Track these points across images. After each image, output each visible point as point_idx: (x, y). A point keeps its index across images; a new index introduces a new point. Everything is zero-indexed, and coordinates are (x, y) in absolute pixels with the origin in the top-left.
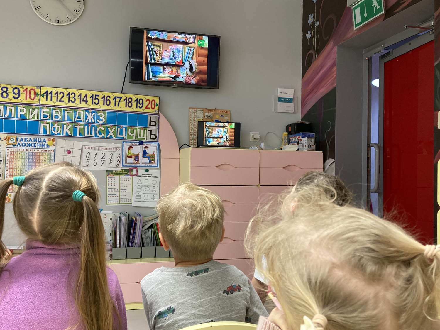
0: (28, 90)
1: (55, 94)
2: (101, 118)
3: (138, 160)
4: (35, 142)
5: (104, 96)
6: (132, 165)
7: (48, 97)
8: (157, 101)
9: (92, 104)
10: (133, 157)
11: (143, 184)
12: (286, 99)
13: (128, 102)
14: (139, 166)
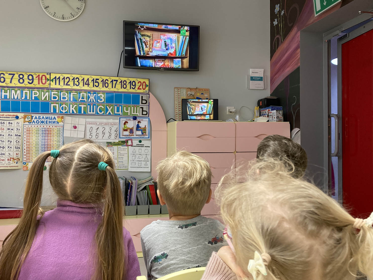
0: (40, 76)
1: (62, 79)
2: (101, 98)
3: (133, 133)
4: (47, 120)
5: (103, 80)
6: (127, 137)
7: (57, 81)
8: (147, 83)
9: (94, 86)
10: (128, 130)
11: (137, 153)
12: (257, 78)
13: (123, 84)
14: (134, 138)
